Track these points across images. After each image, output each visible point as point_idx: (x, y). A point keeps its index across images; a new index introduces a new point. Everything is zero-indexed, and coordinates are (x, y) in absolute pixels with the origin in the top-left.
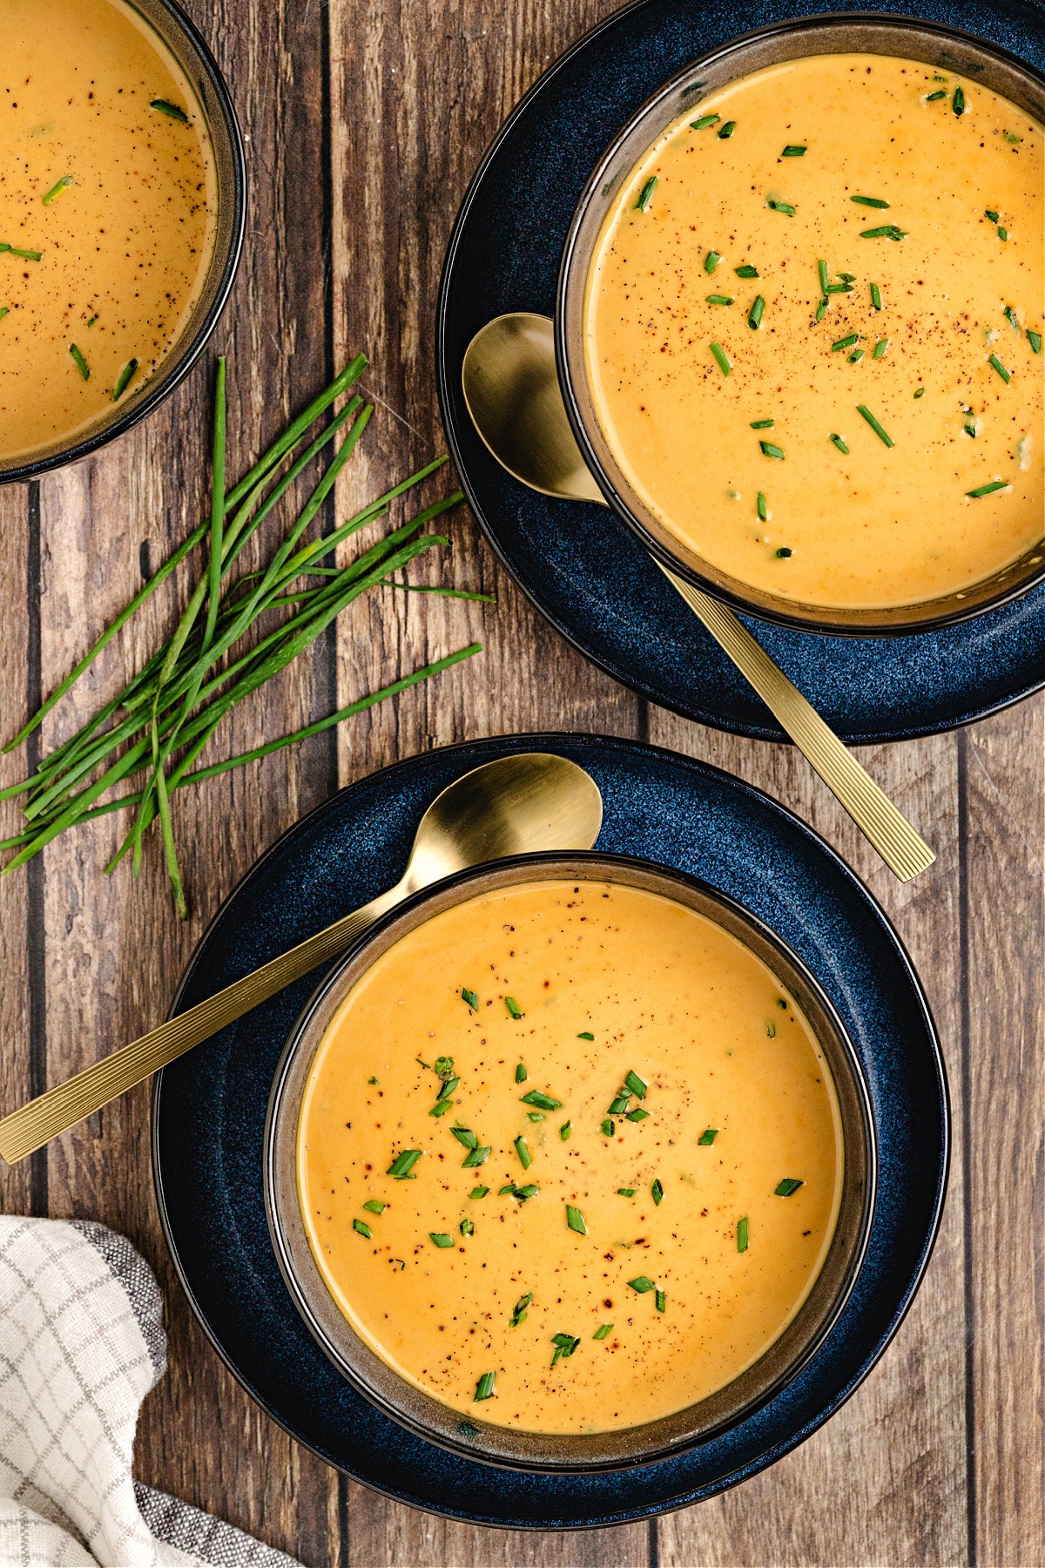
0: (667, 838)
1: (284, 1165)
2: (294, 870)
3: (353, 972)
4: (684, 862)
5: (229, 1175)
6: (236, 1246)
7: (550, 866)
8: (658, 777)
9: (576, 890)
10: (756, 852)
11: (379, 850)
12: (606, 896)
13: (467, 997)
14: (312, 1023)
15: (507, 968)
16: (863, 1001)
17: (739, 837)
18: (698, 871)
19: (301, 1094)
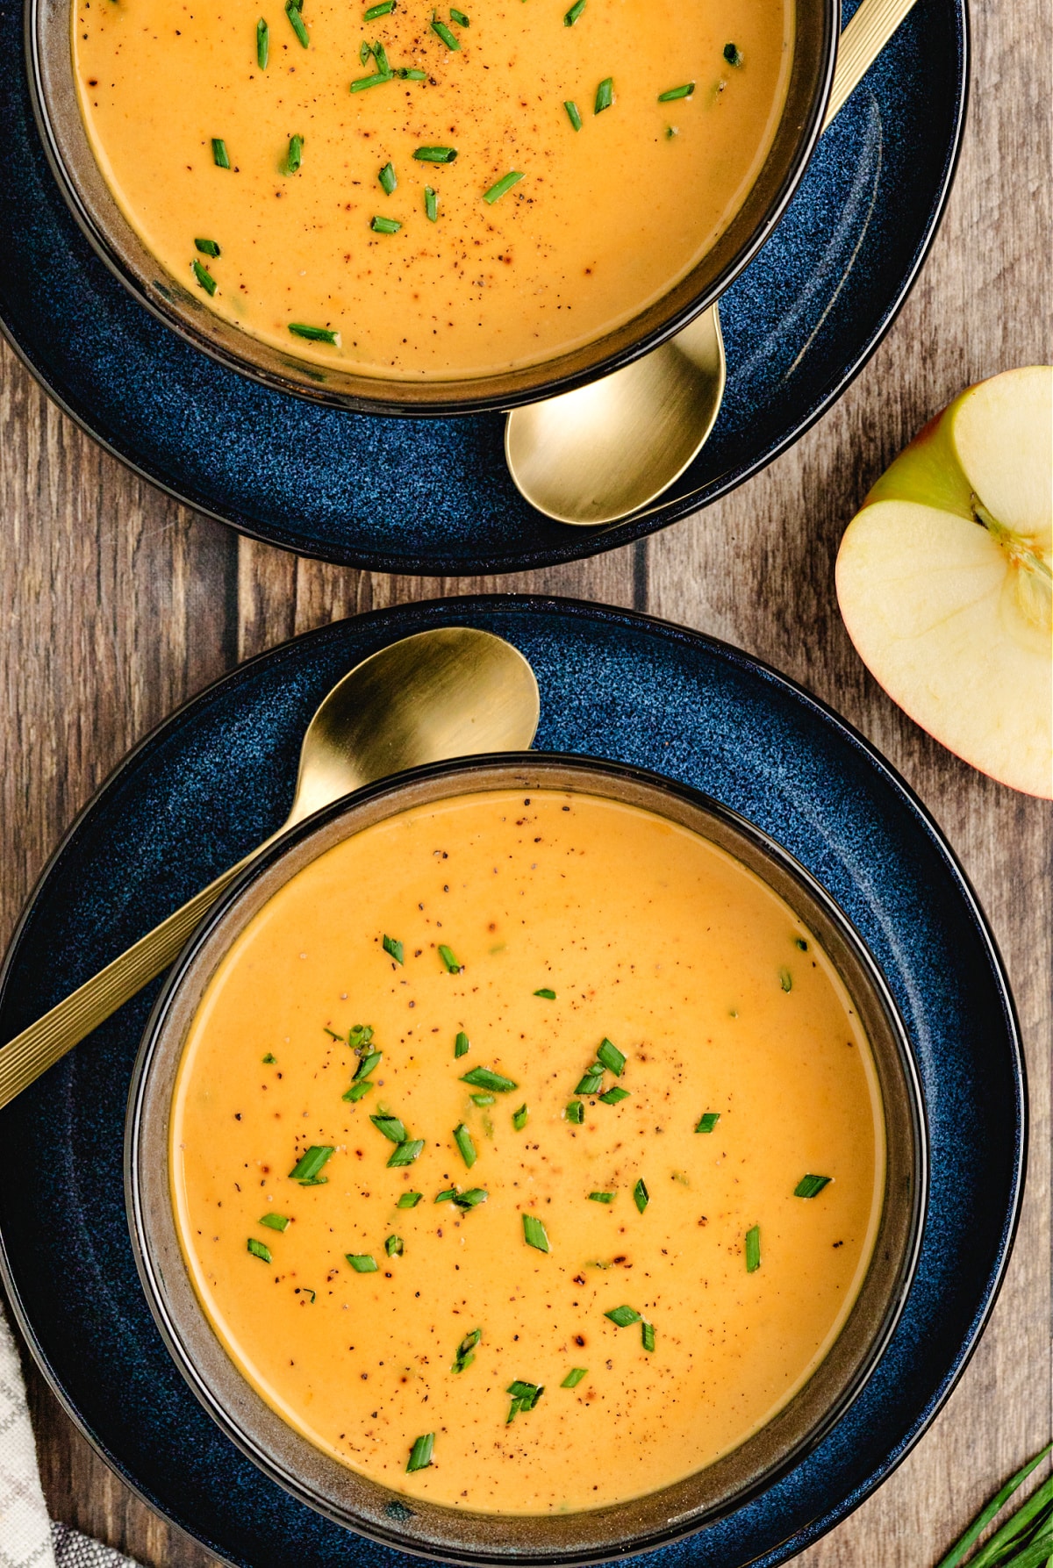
0: (646, 730)
1: (153, 1171)
2: (157, 786)
3: (237, 918)
4: (669, 761)
5: (84, 1188)
6: (95, 1282)
7: (492, 773)
8: (631, 649)
9: (527, 802)
10: (762, 744)
11: (267, 756)
12: (566, 809)
13: (389, 946)
14: (185, 987)
15: (440, 907)
16: (909, 935)
17: (739, 725)
18: (687, 771)
19: (174, 1079)
